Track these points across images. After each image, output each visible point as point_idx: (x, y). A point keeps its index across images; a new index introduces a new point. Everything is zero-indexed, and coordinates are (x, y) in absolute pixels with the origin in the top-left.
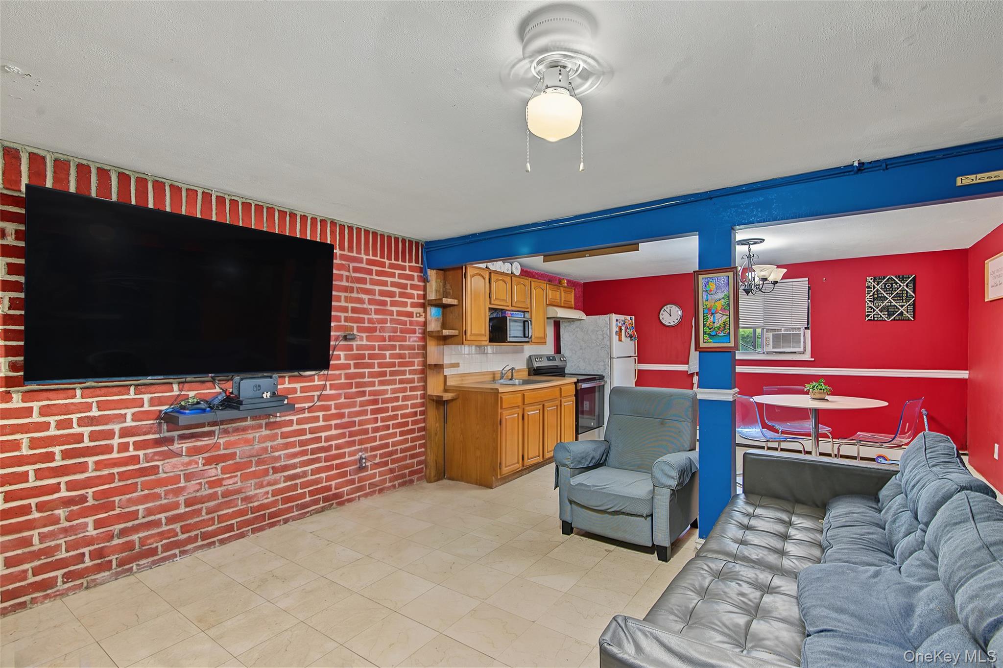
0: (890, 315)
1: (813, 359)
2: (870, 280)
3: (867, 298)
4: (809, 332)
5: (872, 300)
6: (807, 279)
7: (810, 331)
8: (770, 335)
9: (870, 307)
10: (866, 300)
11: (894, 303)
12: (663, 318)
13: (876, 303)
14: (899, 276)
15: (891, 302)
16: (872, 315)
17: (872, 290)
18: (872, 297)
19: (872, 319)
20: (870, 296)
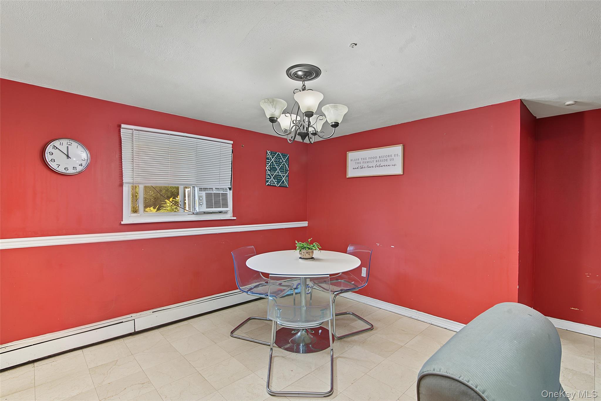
0: (278, 183)
1: (235, 218)
2: (269, 153)
3: (267, 167)
4: (231, 193)
5: (270, 169)
6: (231, 142)
7: (232, 191)
8: (204, 194)
9: (269, 175)
10: (267, 169)
11: (280, 174)
12: (53, 160)
13: (272, 172)
14: (282, 154)
15: (279, 173)
16: (269, 181)
17: (270, 161)
18: (270, 167)
19: (270, 184)
20: (269, 166)
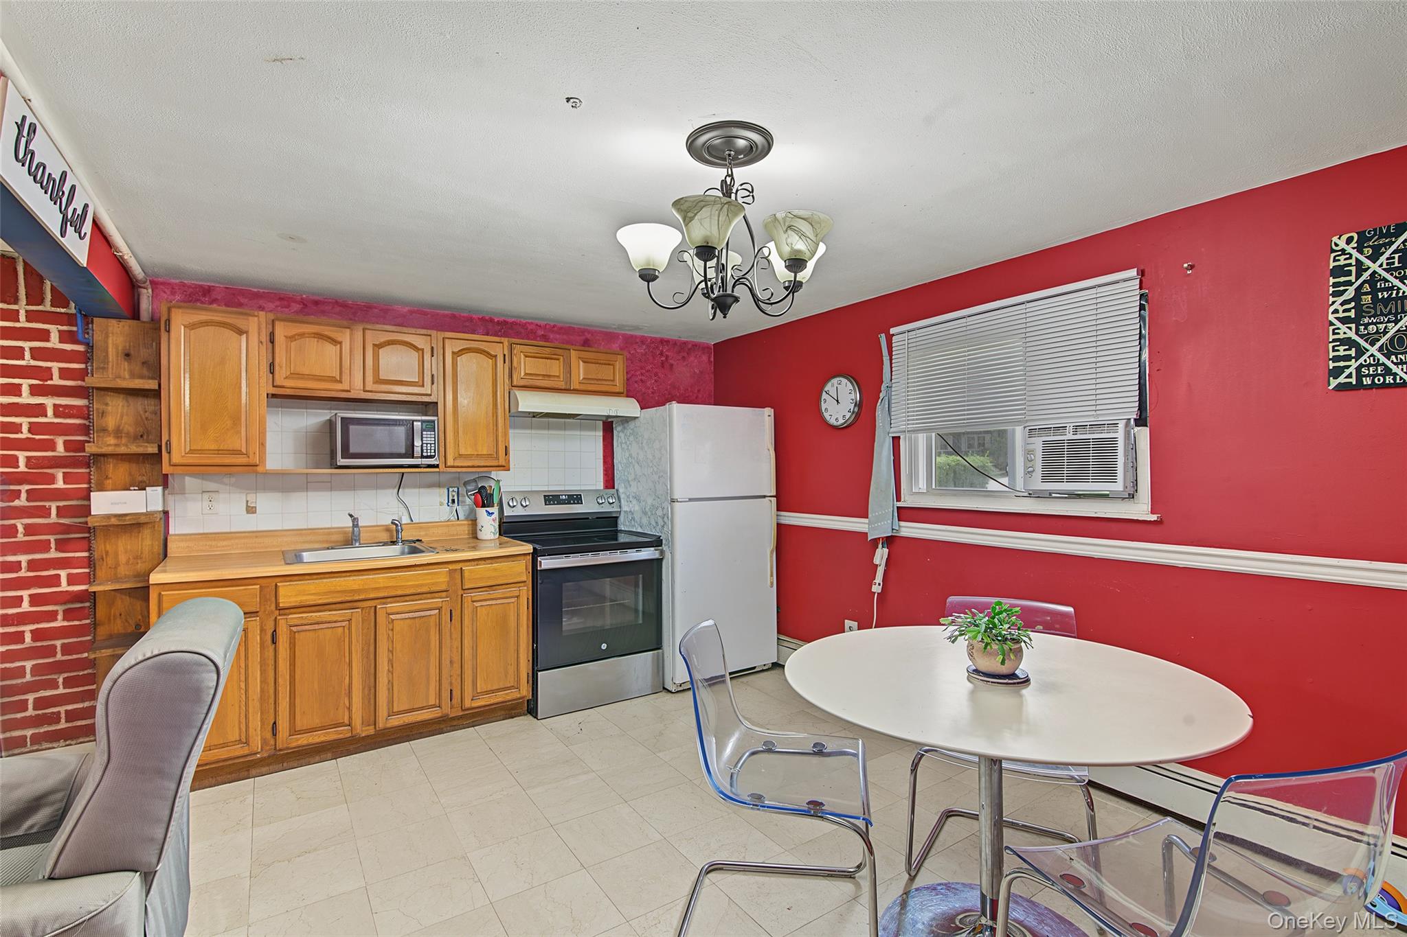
4: (1143, 434)
6: (1133, 272)
7: (1148, 429)
8: (1038, 443)
12: (826, 409)
13: (1365, 325)
19: (1353, 379)
20: (1345, 302)
